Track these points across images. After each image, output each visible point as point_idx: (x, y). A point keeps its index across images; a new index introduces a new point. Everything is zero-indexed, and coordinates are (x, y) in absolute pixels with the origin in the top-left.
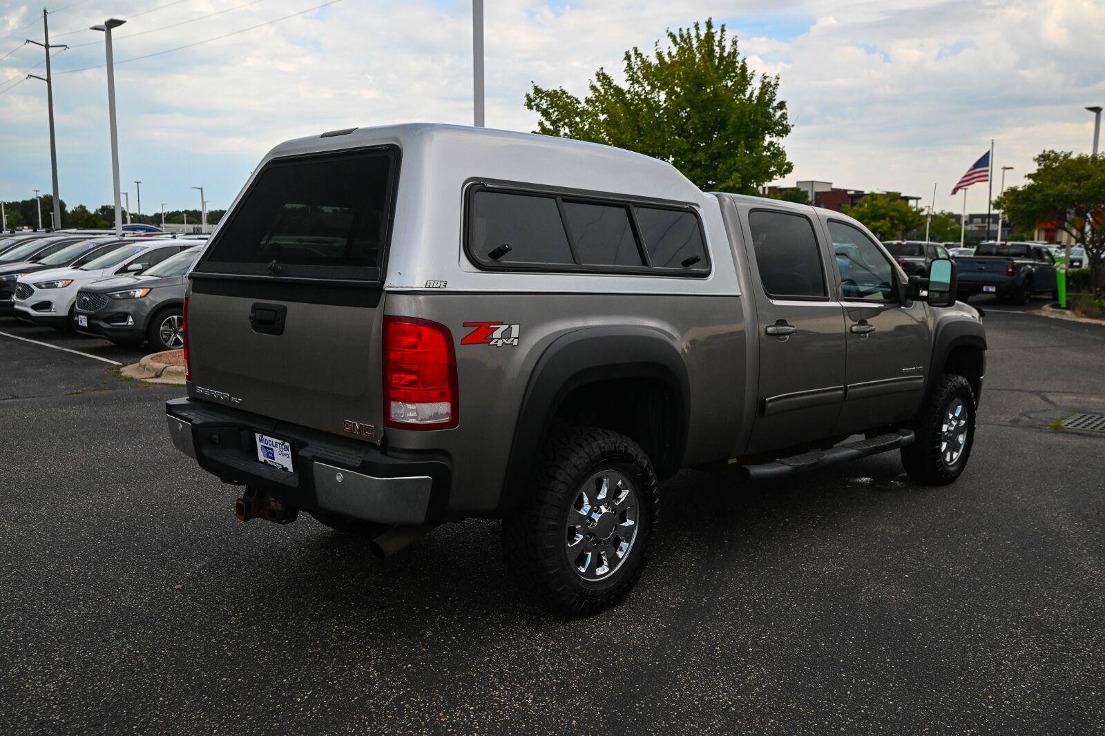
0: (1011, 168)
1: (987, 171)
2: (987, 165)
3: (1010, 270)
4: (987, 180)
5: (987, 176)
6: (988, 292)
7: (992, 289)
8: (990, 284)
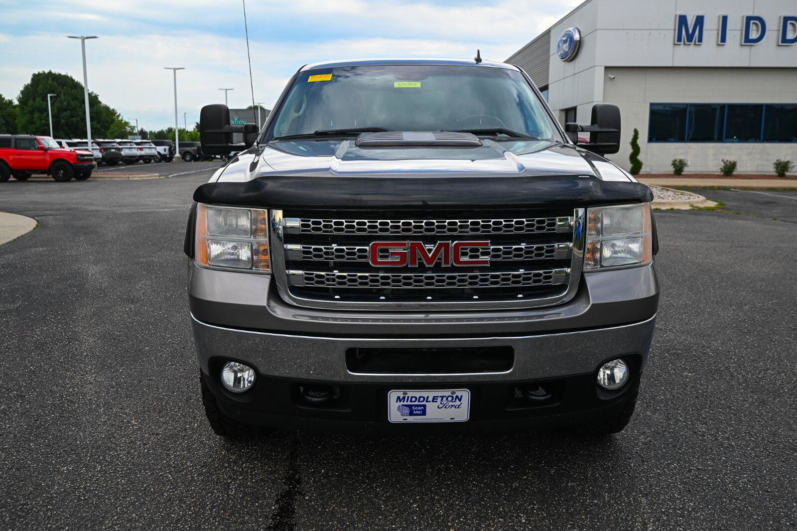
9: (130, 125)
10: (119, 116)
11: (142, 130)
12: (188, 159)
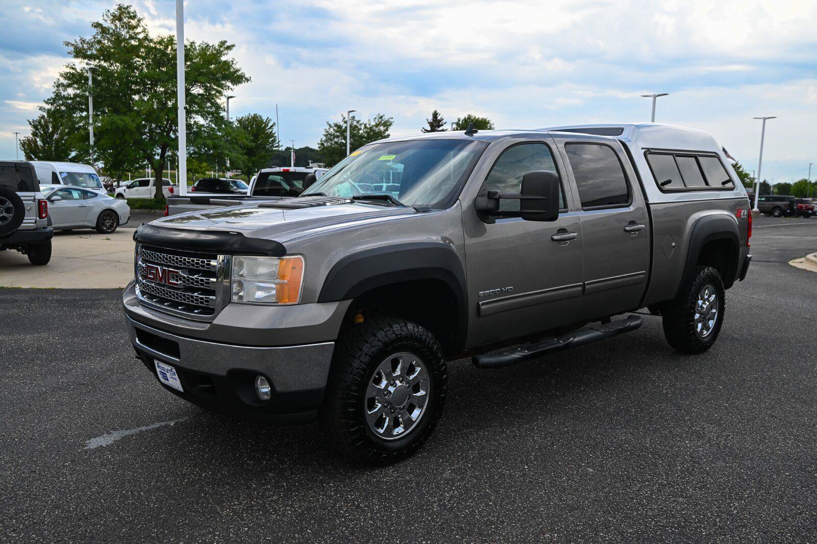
9: (749, 177)
10: (740, 167)
11: (765, 181)
12: (776, 214)
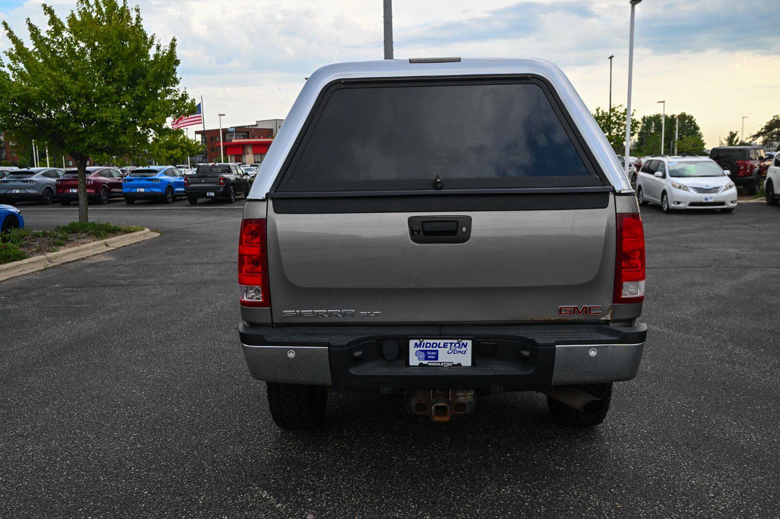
0: (224, 115)
1: (201, 116)
2: (200, 113)
3: (222, 181)
4: (201, 123)
5: (201, 120)
6: (210, 197)
7: (213, 194)
8: (210, 189)
